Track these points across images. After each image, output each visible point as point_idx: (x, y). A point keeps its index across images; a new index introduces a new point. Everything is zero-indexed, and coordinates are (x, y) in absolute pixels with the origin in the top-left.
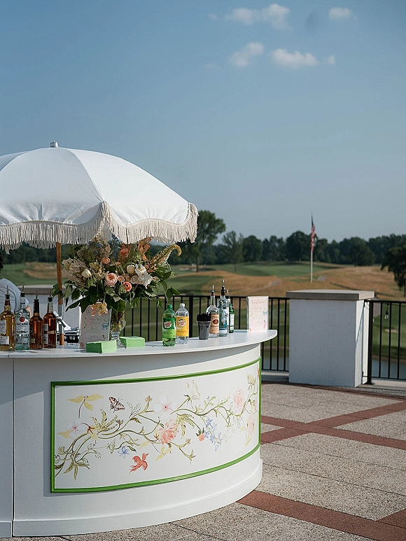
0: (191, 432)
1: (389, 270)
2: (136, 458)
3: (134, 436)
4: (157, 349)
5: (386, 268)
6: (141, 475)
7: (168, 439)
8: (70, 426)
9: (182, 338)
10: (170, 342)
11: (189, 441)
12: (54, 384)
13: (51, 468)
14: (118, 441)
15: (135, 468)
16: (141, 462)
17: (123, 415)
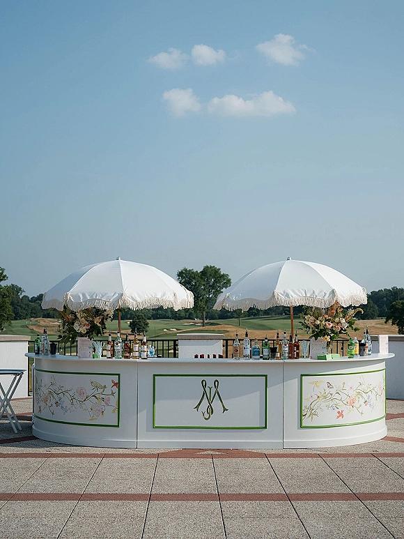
0: (362, 401)
1: (393, 323)
2: (339, 412)
3: (338, 401)
4: (346, 359)
5: (390, 321)
6: (341, 421)
7: (352, 403)
8: (310, 396)
9: (356, 355)
10: (352, 356)
11: (360, 406)
12: (302, 375)
13: (301, 416)
14: (331, 403)
15: (338, 417)
16: (341, 414)
17: (333, 391)
